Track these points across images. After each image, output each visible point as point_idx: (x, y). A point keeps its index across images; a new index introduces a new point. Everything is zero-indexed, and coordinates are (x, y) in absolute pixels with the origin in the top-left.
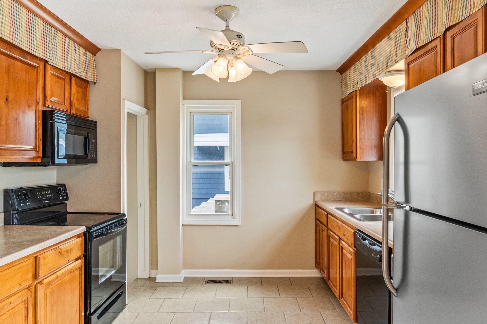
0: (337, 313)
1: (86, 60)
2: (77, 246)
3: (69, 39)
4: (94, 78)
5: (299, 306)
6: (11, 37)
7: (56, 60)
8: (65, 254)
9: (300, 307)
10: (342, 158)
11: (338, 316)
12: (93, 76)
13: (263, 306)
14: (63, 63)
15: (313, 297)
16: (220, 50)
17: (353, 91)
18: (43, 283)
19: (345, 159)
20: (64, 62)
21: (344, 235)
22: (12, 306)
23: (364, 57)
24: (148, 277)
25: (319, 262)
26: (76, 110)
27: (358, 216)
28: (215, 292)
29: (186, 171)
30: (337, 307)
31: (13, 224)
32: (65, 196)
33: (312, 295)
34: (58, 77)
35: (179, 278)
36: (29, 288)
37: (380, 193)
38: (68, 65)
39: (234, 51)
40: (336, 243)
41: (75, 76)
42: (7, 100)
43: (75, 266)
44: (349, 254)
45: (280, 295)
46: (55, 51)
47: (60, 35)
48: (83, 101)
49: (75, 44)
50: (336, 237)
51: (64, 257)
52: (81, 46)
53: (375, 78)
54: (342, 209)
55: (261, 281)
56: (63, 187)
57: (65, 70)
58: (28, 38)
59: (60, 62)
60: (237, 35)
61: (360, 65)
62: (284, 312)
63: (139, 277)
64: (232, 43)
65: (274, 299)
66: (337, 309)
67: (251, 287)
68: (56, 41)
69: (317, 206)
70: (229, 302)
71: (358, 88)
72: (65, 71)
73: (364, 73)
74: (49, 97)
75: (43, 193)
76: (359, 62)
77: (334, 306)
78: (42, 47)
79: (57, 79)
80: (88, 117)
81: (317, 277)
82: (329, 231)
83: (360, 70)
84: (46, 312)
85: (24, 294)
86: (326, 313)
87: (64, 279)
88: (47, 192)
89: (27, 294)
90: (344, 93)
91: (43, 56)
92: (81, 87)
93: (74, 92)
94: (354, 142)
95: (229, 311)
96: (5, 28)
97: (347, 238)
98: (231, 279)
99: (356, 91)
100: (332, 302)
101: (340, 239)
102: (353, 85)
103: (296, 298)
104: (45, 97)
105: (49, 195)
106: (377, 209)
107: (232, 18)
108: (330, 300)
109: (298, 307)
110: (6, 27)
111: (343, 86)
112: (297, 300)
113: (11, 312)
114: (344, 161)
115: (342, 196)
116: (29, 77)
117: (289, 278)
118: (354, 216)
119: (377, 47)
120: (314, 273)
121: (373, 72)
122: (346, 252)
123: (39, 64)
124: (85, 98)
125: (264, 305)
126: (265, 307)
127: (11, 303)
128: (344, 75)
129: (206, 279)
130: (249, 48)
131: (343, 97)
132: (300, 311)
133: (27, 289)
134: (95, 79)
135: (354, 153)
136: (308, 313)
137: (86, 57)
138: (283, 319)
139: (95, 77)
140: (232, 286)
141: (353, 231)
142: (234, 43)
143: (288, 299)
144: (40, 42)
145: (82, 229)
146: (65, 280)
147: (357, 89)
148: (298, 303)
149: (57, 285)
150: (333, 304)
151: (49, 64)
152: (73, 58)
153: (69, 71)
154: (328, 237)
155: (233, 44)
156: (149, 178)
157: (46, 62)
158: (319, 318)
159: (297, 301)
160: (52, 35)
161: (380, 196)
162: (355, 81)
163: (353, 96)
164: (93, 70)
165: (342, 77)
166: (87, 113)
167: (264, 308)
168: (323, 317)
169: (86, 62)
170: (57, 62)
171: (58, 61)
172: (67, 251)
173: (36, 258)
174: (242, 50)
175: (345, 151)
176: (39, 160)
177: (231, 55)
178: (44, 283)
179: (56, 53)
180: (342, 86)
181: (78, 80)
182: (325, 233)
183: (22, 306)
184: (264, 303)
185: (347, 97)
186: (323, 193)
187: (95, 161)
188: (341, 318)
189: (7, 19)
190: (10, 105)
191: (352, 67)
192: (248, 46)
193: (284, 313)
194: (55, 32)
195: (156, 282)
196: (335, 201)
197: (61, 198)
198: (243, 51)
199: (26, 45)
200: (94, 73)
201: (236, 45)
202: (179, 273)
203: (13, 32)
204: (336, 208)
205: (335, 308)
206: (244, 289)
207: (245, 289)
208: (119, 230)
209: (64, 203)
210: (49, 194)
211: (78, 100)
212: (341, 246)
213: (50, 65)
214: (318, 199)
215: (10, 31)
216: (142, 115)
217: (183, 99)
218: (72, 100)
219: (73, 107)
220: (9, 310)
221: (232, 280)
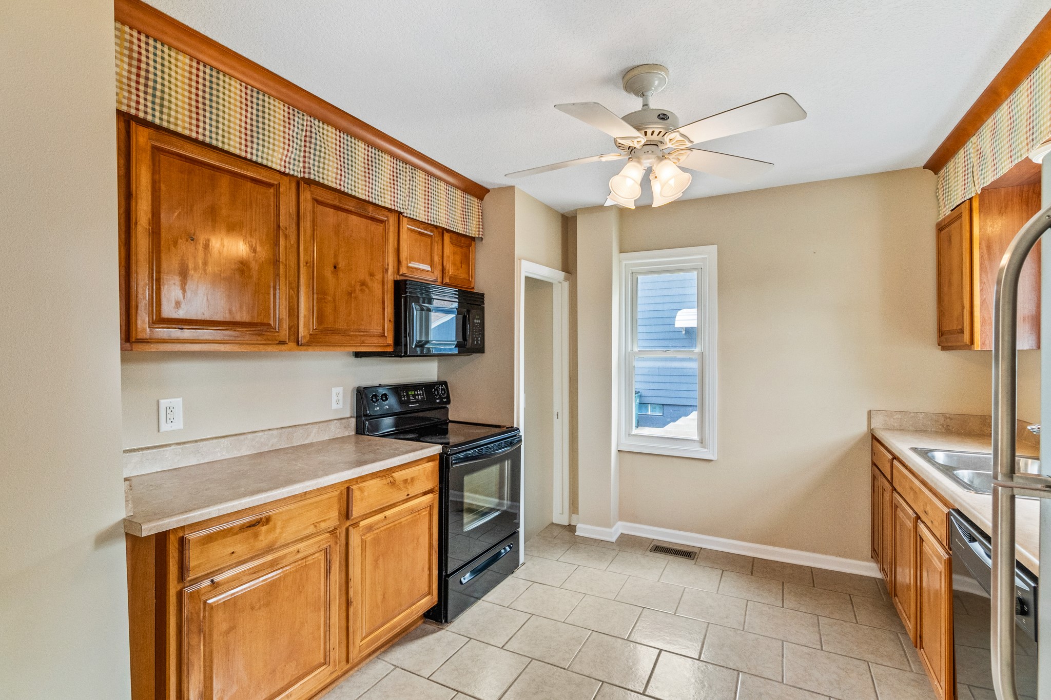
0: (912, 676)
1: (466, 207)
2: (425, 474)
3: (437, 179)
4: (479, 231)
5: (820, 635)
6: (338, 182)
7: (415, 210)
8: (402, 485)
9: (821, 638)
10: (939, 345)
11: (913, 683)
12: (477, 229)
13: (743, 617)
14: (426, 213)
15: (858, 621)
16: (631, 149)
17: (963, 202)
18: (358, 526)
19: (945, 346)
20: (428, 212)
21: (925, 512)
22: (300, 555)
23: (989, 121)
24: (567, 524)
25: (877, 550)
26: (450, 278)
27: (965, 474)
28: (662, 570)
29: (625, 365)
30: (914, 659)
31: (365, 434)
32: (445, 398)
33: (855, 616)
34: (420, 233)
35: (612, 534)
36: (333, 532)
37: (1034, 427)
38: (435, 216)
39: (657, 146)
40: (910, 524)
41: (448, 231)
42: (335, 267)
43: (420, 503)
44: (935, 558)
45: (784, 601)
46: (412, 197)
47: (422, 175)
48: (463, 266)
49: (447, 185)
50: (910, 512)
51: (399, 489)
52: (457, 187)
53: (1019, 158)
54: (927, 453)
55: (753, 566)
56: (442, 386)
57: (429, 222)
58: (366, 181)
59: (421, 211)
60: (659, 115)
61: (982, 140)
62: (783, 641)
63: (554, 522)
64: (649, 132)
65: (769, 608)
66: (912, 664)
67: (729, 573)
68: (414, 184)
69: (875, 438)
70: (680, 596)
71: (974, 191)
72: (433, 225)
73: (989, 157)
74: (404, 263)
75: (410, 393)
76: (976, 135)
77: (906, 654)
78: (389, 193)
79: (418, 237)
80: (473, 288)
81: (875, 579)
82: (896, 495)
83: (979, 152)
84: (365, 567)
85: (322, 540)
86: (880, 666)
87: (399, 521)
88: (416, 393)
89: (329, 540)
90: (943, 211)
91: (391, 204)
92: (461, 247)
93: (448, 254)
94: (965, 310)
95: (675, 613)
96: (328, 170)
97: (932, 522)
98: (697, 551)
99: (971, 199)
100: (901, 643)
101: (918, 518)
102: (963, 187)
103: (818, 616)
104: (399, 262)
105: (420, 397)
106: (1030, 461)
107: (653, 88)
108: (899, 638)
109: (818, 638)
110: (330, 168)
111: (941, 195)
112: (818, 619)
113: (299, 565)
114: (943, 350)
115: (937, 421)
116: (371, 235)
117: (812, 570)
118: (955, 472)
119: (1024, 86)
120: (869, 569)
121: (1013, 146)
122: (931, 552)
123: (387, 217)
124: (466, 260)
125: (745, 615)
126: (747, 620)
127: (298, 552)
128: (942, 172)
129: (653, 543)
130: (682, 135)
131: (940, 218)
132: (819, 647)
133: (329, 532)
134: (481, 233)
135: (965, 333)
136: (837, 657)
137: (466, 204)
138: (778, 657)
139: (481, 230)
140: (695, 564)
141: (946, 510)
142: (653, 132)
143: (798, 615)
144: (387, 186)
145: (437, 449)
146: (401, 523)
147: (973, 195)
148: (819, 627)
149: (385, 530)
150: (904, 650)
151: (404, 216)
152: (443, 206)
153: (438, 225)
154: (895, 507)
155: (652, 134)
156: (569, 374)
157: (401, 213)
158: (862, 675)
159: (819, 623)
160: (407, 175)
161: (1035, 433)
162: (969, 180)
163: (962, 213)
164: (478, 220)
165: (939, 177)
166: (470, 282)
167: (745, 622)
168: (871, 675)
169: (467, 210)
170: (416, 212)
171: (418, 211)
172: (406, 481)
173: (348, 488)
174: (670, 142)
175: (946, 329)
176: (390, 349)
177: (651, 156)
178: (360, 526)
179: (414, 200)
180: (937, 197)
181: (454, 236)
182: (887, 496)
183: (320, 556)
184: (747, 612)
185: (949, 216)
186: (889, 413)
187: (480, 350)
188: (920, 691)
189: (331, 158)
190: (341, 275)
191: (961, 152)
192: (678, 131)
193: (785, 643)
194: (413, 171)
195: (575, 534)
196: (920, 431)
197: (438, 401)
198: (672, 144)
199: (364, 192)
200: (479, 225)
201: (658, 135)
202: (609, 525)
203: (341, 175)
204: (915, 450)
205: (908, 660)
206: (715, 575)
207: (717, 575)
208: (508, 450)
209: (446, 407)
210: (420, 394)
211: (454, 264)
212: (919, 535)
213: (406, 217)
214: (878, 425)
215: (337, 174)
216: (560, 282)
217: (621, 253)
218: (445, 264)
219: (447, 274)
220: (297, 561)
221: (698, 553)
